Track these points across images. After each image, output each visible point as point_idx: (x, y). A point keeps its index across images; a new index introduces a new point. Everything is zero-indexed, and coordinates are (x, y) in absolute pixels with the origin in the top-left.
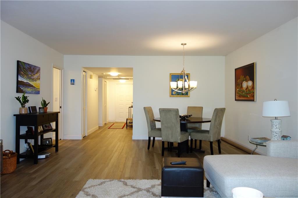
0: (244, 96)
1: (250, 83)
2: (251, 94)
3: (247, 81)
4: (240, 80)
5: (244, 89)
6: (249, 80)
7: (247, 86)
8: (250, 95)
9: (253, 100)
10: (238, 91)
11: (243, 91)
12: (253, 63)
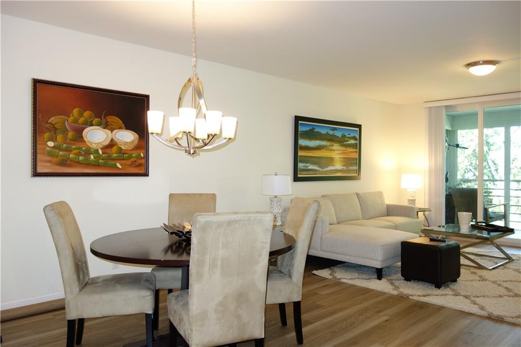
0: (89, 164)
1: (127, 137)
4: (71, 119)
6: (120, 128)
7: (112, 138)
8: (129, 162)
9: (146, 174)
10: (54, 147)
11: (88, 152)
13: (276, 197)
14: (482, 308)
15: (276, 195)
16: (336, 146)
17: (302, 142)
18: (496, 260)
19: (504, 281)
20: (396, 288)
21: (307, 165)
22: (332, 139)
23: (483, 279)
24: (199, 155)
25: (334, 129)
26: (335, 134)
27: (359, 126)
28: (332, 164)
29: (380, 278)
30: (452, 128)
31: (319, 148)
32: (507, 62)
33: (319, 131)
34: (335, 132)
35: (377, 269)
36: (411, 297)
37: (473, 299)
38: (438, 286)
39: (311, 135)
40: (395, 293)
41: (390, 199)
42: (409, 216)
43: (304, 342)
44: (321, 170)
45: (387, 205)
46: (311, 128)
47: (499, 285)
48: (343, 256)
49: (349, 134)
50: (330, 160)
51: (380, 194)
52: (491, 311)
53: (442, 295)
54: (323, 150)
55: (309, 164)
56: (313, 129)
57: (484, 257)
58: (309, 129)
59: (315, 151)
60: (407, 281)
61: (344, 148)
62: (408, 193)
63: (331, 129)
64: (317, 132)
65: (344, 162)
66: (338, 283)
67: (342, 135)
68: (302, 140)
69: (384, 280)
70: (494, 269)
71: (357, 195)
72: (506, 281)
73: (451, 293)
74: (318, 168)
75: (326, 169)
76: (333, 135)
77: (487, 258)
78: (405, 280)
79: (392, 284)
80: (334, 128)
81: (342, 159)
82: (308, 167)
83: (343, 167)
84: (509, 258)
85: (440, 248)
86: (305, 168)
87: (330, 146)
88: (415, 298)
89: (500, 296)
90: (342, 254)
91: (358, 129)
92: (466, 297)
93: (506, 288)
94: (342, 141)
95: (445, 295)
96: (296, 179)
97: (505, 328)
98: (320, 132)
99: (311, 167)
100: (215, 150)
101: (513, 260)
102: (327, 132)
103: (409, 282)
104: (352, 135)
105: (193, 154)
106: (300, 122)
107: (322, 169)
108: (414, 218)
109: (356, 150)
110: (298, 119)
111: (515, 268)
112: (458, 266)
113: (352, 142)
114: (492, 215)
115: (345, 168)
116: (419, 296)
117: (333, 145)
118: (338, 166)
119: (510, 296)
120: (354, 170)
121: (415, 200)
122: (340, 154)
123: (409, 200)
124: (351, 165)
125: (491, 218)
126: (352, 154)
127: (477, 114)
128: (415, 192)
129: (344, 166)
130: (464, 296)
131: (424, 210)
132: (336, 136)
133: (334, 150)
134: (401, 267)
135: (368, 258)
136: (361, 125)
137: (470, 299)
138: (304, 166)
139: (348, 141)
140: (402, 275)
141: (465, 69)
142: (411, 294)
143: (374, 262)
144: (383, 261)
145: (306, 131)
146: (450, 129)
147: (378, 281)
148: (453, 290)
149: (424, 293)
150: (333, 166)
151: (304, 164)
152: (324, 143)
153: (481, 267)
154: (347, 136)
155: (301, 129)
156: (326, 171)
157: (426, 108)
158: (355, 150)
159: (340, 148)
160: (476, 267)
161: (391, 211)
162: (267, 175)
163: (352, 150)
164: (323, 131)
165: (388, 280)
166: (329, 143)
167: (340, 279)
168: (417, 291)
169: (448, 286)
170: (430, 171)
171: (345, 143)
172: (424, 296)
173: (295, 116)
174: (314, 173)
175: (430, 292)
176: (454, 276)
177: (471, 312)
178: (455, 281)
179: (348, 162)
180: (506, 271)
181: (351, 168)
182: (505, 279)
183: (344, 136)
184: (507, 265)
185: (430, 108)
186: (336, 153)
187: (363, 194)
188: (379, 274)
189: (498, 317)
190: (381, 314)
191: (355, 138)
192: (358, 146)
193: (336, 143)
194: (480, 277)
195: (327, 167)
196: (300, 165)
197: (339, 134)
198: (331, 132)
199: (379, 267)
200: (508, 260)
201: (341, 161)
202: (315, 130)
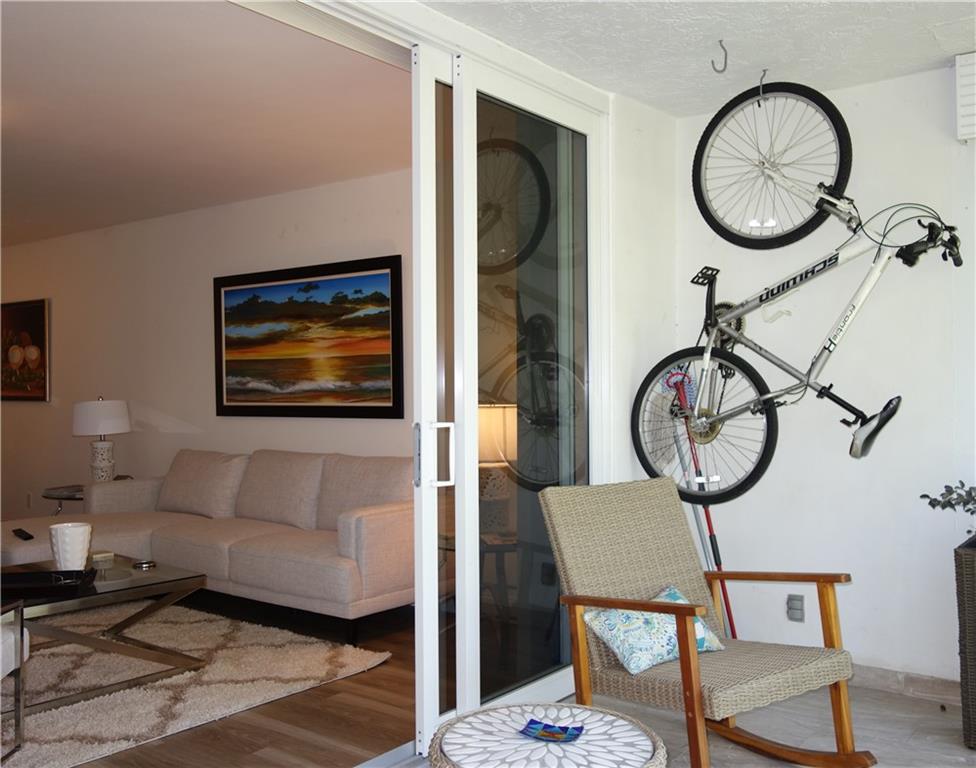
1: (33, 353)
2: (37, 380)
3: (23, 345)
5: (14, 367)
7: (24, 360)
8: (34, 383)
9: (43, 399)
12: (42, 302)
16: (317, 330)
17: (231, 331)
21: (244, 380)
22: (304, 313)
25: (310, 287)
26: (312, 300)
27: (392, 262)
28: (308, 375)
31: (271, 339)
33: (268, 299)
34: (312, 293)
39: (251, 312)
44: (278, 390)
46: (251, 296)
49: (356, 292)
50: (303, 367)
54: (283, 343)
55: (249, 379)
56: (256, 297)
58: (246, 299)
59: (262, 348)
61: (342, 332)
63: (300, 290)
64: (266, 302)
65: (342, 368)
67: (334, 298)
68: (232, 327)
74: (269, 387)
75: (291, 389)
76: (307, 303)
80: (310, 283)
81: (336, 362)
82: (245, 384)
83: (339, 384)
86: (239, 387)
87: (299, 330)
91: (387, 271)
94: (335, 314)
96: (222, 411)
98: (272, 303)
99: (253, 384)
102: (291, 299)
104: (368, 292)
106: (225, 289)
107: (281, 387)
109: (384, 333)
110: (219, 283)
113: (372, 310)
115: (347, 384)
117: (310, 328)
118: (327, 380)
120: (380, 391)
122: (329, 348)
126: (372, 344)
129: (344, 379)
132: (315, 302)
133: (311, 341)
138: (238, 383)
139: (357, 310)
145: (239, 305)
150: (312, 380)
151: (238, 379)
152: (283, 326)
154: (350, 297)
156: (291, 393)
158: (379, 333)
159: (328, 332)
163: (369, 334)
164: (280, 299)
166: (295, 326)
171: (343, 318)
173: (216, 279)
179: (356, 367)
181: (367, 384)
183: (340, 300)
186: (319, 347)
191: (378, 299)
192: (391, 321)
193: (316, 323)
195: (294, 384)
197: (324, 297)
198: (301, 297)
202: (260, 301)
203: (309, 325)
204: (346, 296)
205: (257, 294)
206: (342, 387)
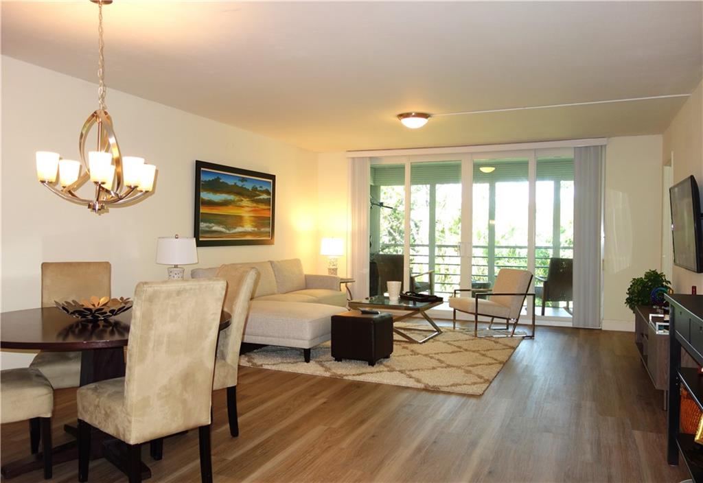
13: (176, 266)
14: (418, 381)
15: (176, 264)
16: (246, 202)
17: (205, 196)
18: (425, 333)
19: (435, 354)
20: (328, 369)
21: (211, 225)
22: (241, 192)
23: (414, 353)
24: (108, 212)
25: (243, 180)
26: (244, 186)
27: (273, 177)
28: (241, 224)
29: (307, 360)
30: (374, 183)
31: (225, 204)
32: (439, 115)
34: (244, 183)
35: (305, 349)
36: (345, 378)
37: (408, 373)
38: (372, 364)
39: (215, 186)
40: (327, 374)
41: (308, 269)
42: (331, 289)
43: (240, 433)
44: (228, 232)
45: (306, 276)
46: (216, 177)
47: (431, 358)
48: (264, 338)
49: (261, 187)
50: (239, 220)
51: (297, 262)
52: (426, 382)
53: (377, 372)
54: (230, 206)
55: (213, 224)
56: (218, 179)
57: (412, 331)
58: (214, 178)
59: (221, 208)
60: (338, 361)
61: (255, 205)
62: (329, 261)
63: (239, 180)
64: (224, 182)
65: (254, 221)
66: (260, 371)
67: (253, 188)
68: (205, 193)
69: (312, 362)
70: (424, 342)
71: (271, 263)
72: (438, 354)
73: (386, 369)
74: (223, 230)
75: (234, 231)
76: (241, 187)
77: (416, 332)
78: (335, 360)
79: (322, 366)
80: (243, 178)
81: (252, 219)
82: (211, 227)
83: (253, 229)
84: (438, 330)
85: (374, 321)
86: (207, 229)
87: (238, 201)
88: (351, 378)
89: (434, 368)
90: (262, 336)
91: (271, 181)
92: (401, 372)
93: (438, 360)
94: (252, 195)
95: (381, 372)
96: (199, 243)
97: (441, 397)
98: (227, 184)
99: (216, 228)
100: (127, 206)
101: (442, 332)
102: (235, 183)
103: (340, 362)
104: (264, 188)
105: (99, 210)
106: (202, 169)
107: (229, 230)
108: (336, 290)
109: (269, 207)
110: (199, 165)
111: (444, 340)
112: (391, 341)
113: (265, 196)
114: (418, 285)
115: (256, 229)
116: (354, 375)
117: (242, 201)
118: (248, 227)
119: (442, 367)
120: (267, 232)
121: (337, 269)
122: (250, 211)
123: (329, 269)
124: (263, 226)
125: (417, 288)
126: (263, 212)
127: (404, 168)
128: (337, 260)
129: (255, 227)
130: (399, 371)
131: (345, 281)
132: (245, 188)
133: (243, 207)
134: (332, 348)
135: (294, 338)
136: (275, 176)
137: (405, 374)
138: (207, 227)
139: (260, 195)
140: (332, 355)
141: (397, 119)
142: (345, 373)
143: (301, 342)
144: (312, 340)
145: (209, 181)
146: (373, 184)
147: (306, 363)
148: (388, 366)
149: (358, 372)
150: (242, 226)
151: (207, 224)
152: (231, 197)
153: (412, 341)
154: (259, 189)
155: (204, 178)
156: (234, 233)
157: (348, 158)
158: (267, 207)
159: (250, 204)
160: (406, 342)
161: (310, 283)
162: (163, 238)
163: (264, 207)
164: (231, 182)
165: (316, 362)
166: (237, 198)
167: (261, 365)
168: (351, 371)
169: (381, 363)
170: (353, 234)
171: (256, 198)
172: (359, 375)
173: (197, 161)
174: (220, 236)
175: (364, 370)
176: (386, 352)
177: (409, 385)
178: (388, 357)
179: (259, 221)
180: (436, 343)
181: (263, 230)
182: (437, 352)
183: (255, 189)
184: (437, 338)
185: (353, 158)
186: (246, 210)
187: (278, 262)
188: (307, 355)
189: (434, 387)
190: (317, 397)
191: (267, 192)
192: (271, 203)
193: (245, 198)
194: (412, 351)
195: (235, 228)
196: (203, 225)
197: (249, 186)
198: (240, 184)
199: (307, 347)
200: (437, 333)
201: (251, 220)
202: (221, 181)
203: (243, 199)
204: (256, 188)
205: (220, 177)
206: (254, 231)
